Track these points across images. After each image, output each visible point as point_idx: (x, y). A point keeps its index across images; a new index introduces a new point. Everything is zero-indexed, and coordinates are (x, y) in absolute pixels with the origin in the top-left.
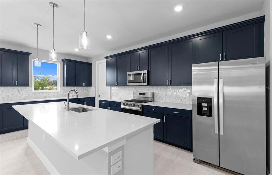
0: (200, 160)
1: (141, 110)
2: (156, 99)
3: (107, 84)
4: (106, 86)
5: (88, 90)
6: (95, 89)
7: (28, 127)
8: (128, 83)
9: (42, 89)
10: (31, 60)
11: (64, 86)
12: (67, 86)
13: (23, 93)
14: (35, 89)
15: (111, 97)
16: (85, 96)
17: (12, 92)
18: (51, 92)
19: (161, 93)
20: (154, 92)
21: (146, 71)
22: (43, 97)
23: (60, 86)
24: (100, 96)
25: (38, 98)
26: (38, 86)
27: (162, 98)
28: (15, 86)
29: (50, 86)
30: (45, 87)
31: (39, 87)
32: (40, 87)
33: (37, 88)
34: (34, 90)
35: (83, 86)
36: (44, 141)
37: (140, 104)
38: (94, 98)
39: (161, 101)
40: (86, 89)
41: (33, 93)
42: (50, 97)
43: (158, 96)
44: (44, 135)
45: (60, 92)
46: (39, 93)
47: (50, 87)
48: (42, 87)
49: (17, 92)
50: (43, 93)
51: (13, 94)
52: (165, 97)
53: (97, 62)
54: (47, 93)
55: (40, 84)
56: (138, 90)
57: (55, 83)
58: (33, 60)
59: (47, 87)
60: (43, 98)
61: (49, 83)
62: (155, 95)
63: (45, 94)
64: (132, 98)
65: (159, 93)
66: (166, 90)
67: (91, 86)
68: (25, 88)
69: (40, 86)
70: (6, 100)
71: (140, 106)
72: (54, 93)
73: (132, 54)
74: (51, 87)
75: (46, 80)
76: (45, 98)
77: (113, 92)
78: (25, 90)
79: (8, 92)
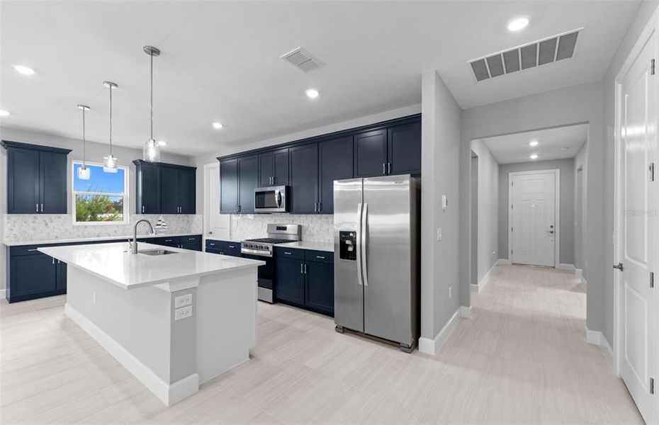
0: (344, 328)
1: (271, 256)
2: (304, 237)
3: (221, 210)
4: (221, 213)
5: (188, 222)
6: (201, 219)
7: (66, 289)
8: (256, 208)
9: (94, 219)
10: (72, 163)
11: (137, 213)
12: (143, 213)
13: (54, 227)
14: (79, 219)
15: (230, 234)
16: (182, 232)
17: (32, 225)
18: (110, 226)
19: (311, 225)
20: (302, 224)
21: (283, 188)
22: (95, 234)
23: (130, 214)
24: (211, 233)
25: (84, 237)
26: (84, 213)
27: (313, 235)
28: (40, 212)
29: (111, 213)
30: (99, 216)
31: (86, 215)
32: (89, 216)
33: (83, 216)
34: (77, 221)
35: (177, 213)
36: (95, 301)
37: (270, 246)
38: (201, 236)
39: (312, 241)
40: (183, 220)
41: (74, 227)
42: (110, 235)
43: (308, 232)
44: (95, 293)
45: (130, 224)
46: (86, 227)
47: (110, 215)
48: (93, 214)
49: (44, 224)
50: (94, 226)
51: (34, 229)
52: (319, 234)
53: (205, 167)
54: (102, 226)
55: (89, 209)
56: (276, 221)
57: (118, 207)
58: (74, 162)
59: (104, 216)
60: (94, 237)
61: (107, 207)
62: (303, 229)
63: (98, 229)
64: (266, 236)
65: (309, 226)
66: (319, 221)
67: (195, 213)
68: (59, 217)
69: (89, 212)
70: (21, 239)
71: (271, 249)
72: (118, 226)
73: (264, 154)
74: (113, 215)
75: (101, 201)
76: (98, 236)
77: (234, 224)
78: (58, 220)
79: (25, 225)
